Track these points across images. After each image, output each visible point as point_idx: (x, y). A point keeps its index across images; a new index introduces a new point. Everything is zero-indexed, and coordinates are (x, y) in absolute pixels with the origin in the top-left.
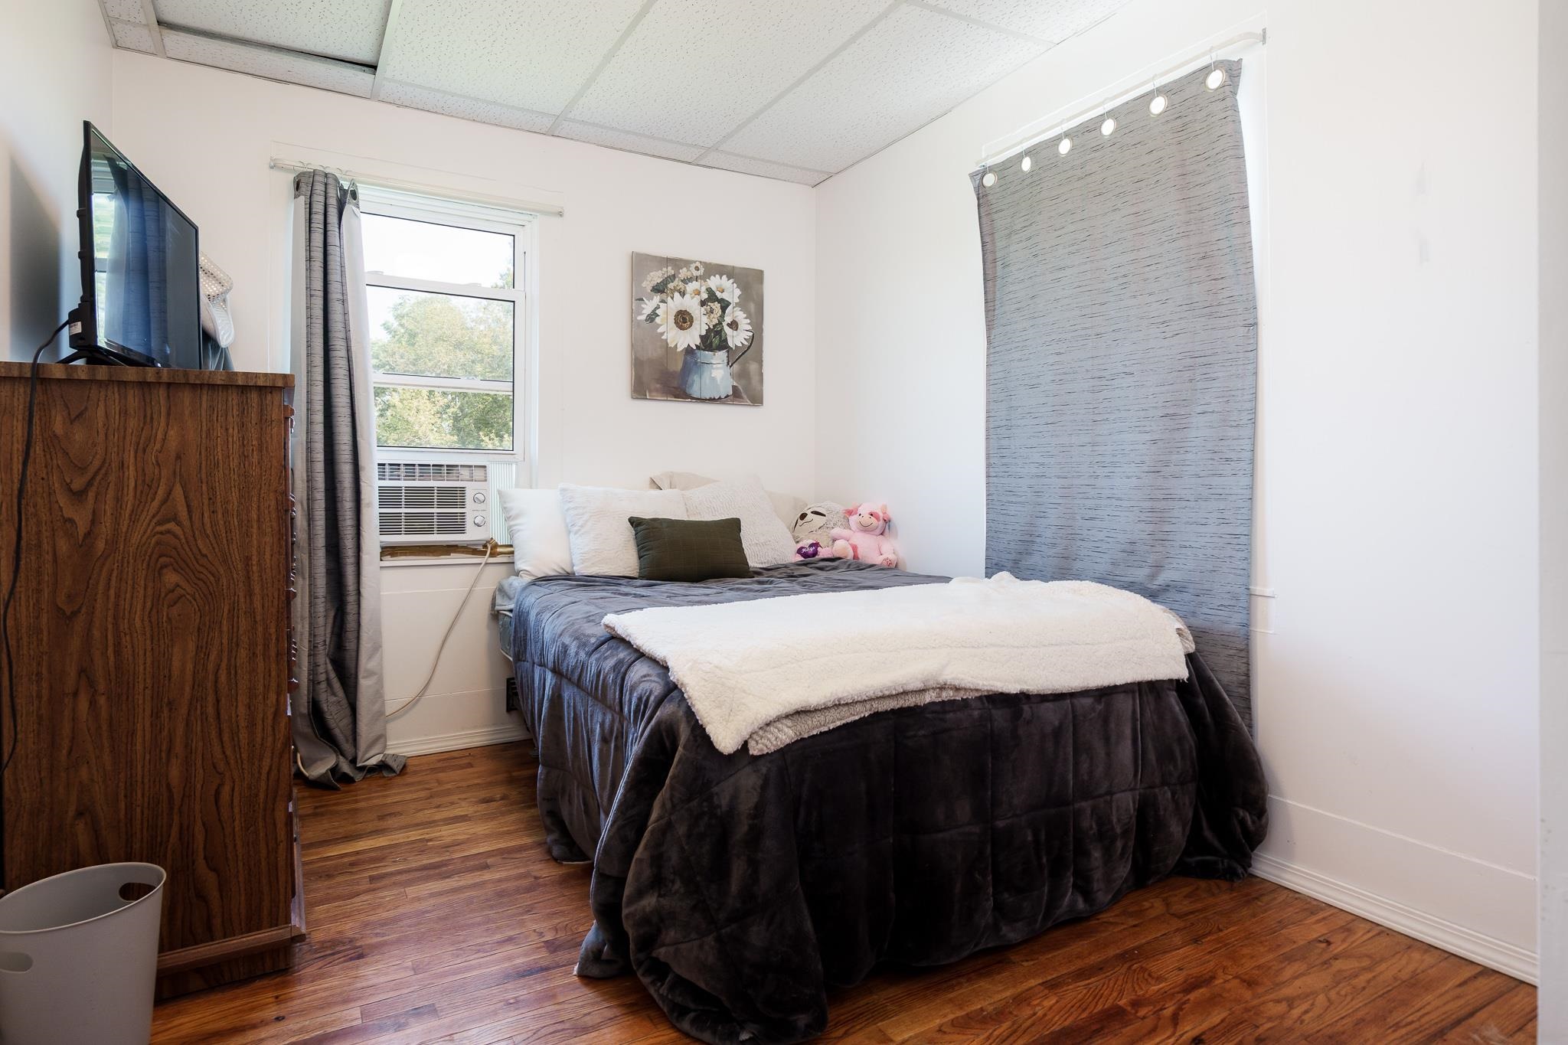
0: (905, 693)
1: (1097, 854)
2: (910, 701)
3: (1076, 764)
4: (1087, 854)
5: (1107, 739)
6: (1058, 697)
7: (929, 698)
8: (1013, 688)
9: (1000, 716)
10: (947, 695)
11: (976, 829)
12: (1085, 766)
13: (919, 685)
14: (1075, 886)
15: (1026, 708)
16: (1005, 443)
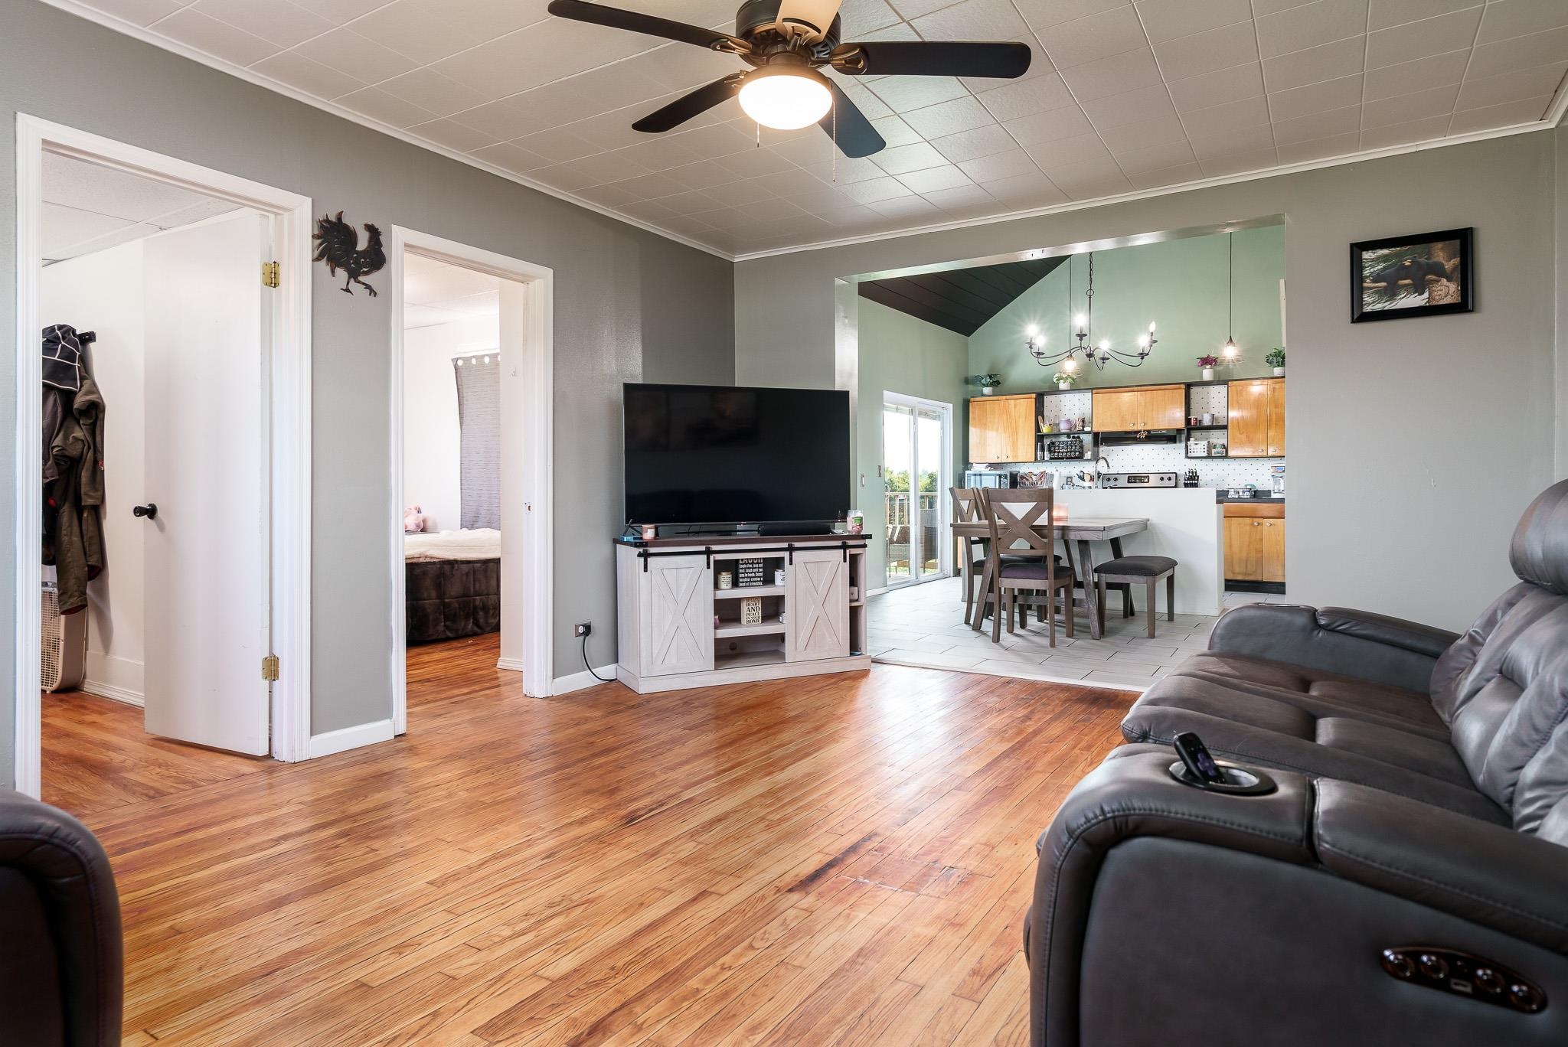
0: (413, 558)
1: (481, 613)
2: (415, 561)
3: (474, 584)
4: (477, 613)
5: (486, 577)
6: (468, 562)
7: (422, 560)
8: (451, 558)
9: (447, 567)
10: (428, 560)
11: (437, 601)
12: (477, 585)
13: (418, 556)
14: (473, 622)
15: (456, 566)
16: (468, 475)
